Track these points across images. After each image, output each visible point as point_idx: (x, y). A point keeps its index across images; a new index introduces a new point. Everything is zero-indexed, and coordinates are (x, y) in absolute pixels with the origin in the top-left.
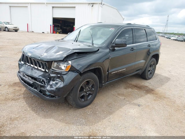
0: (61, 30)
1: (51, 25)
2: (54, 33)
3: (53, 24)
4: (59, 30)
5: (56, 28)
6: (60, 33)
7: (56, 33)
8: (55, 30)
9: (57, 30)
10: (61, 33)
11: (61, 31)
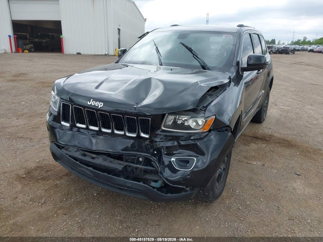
0: (32, 45)
1: (10, 36)
2: (18, 52)
3: (14, 35)
4: (28, 44)
5: (20, 42)
6: (30, 51)
7: (23, 52)
8: (20, 46)
9: (24, 45)
10: (33, 50)
11: (31, 47)
